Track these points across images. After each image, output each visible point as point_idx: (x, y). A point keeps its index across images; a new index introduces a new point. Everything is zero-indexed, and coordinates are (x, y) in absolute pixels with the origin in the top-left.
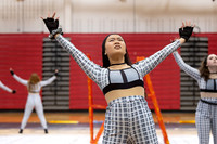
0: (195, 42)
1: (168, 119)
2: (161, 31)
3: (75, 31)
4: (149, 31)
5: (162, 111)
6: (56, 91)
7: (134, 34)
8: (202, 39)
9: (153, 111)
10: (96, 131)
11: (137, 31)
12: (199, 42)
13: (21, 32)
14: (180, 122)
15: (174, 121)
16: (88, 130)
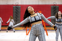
0: (55, 7)
1: (48, 28)
2: (46, 4)
3: (22, 4)
4: (42, 4)
5: (46, 26)
6: (17, 21)
7: (38, 5)
8: (57, 6)
9: (43, 26)
10: (28, 31)
11: (39, 4)
12: (56, 7)
13: (7, 4)
14: (51, 29)
15: (49, 29)
16: (26, 31)
